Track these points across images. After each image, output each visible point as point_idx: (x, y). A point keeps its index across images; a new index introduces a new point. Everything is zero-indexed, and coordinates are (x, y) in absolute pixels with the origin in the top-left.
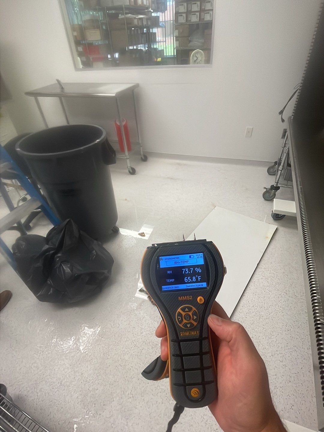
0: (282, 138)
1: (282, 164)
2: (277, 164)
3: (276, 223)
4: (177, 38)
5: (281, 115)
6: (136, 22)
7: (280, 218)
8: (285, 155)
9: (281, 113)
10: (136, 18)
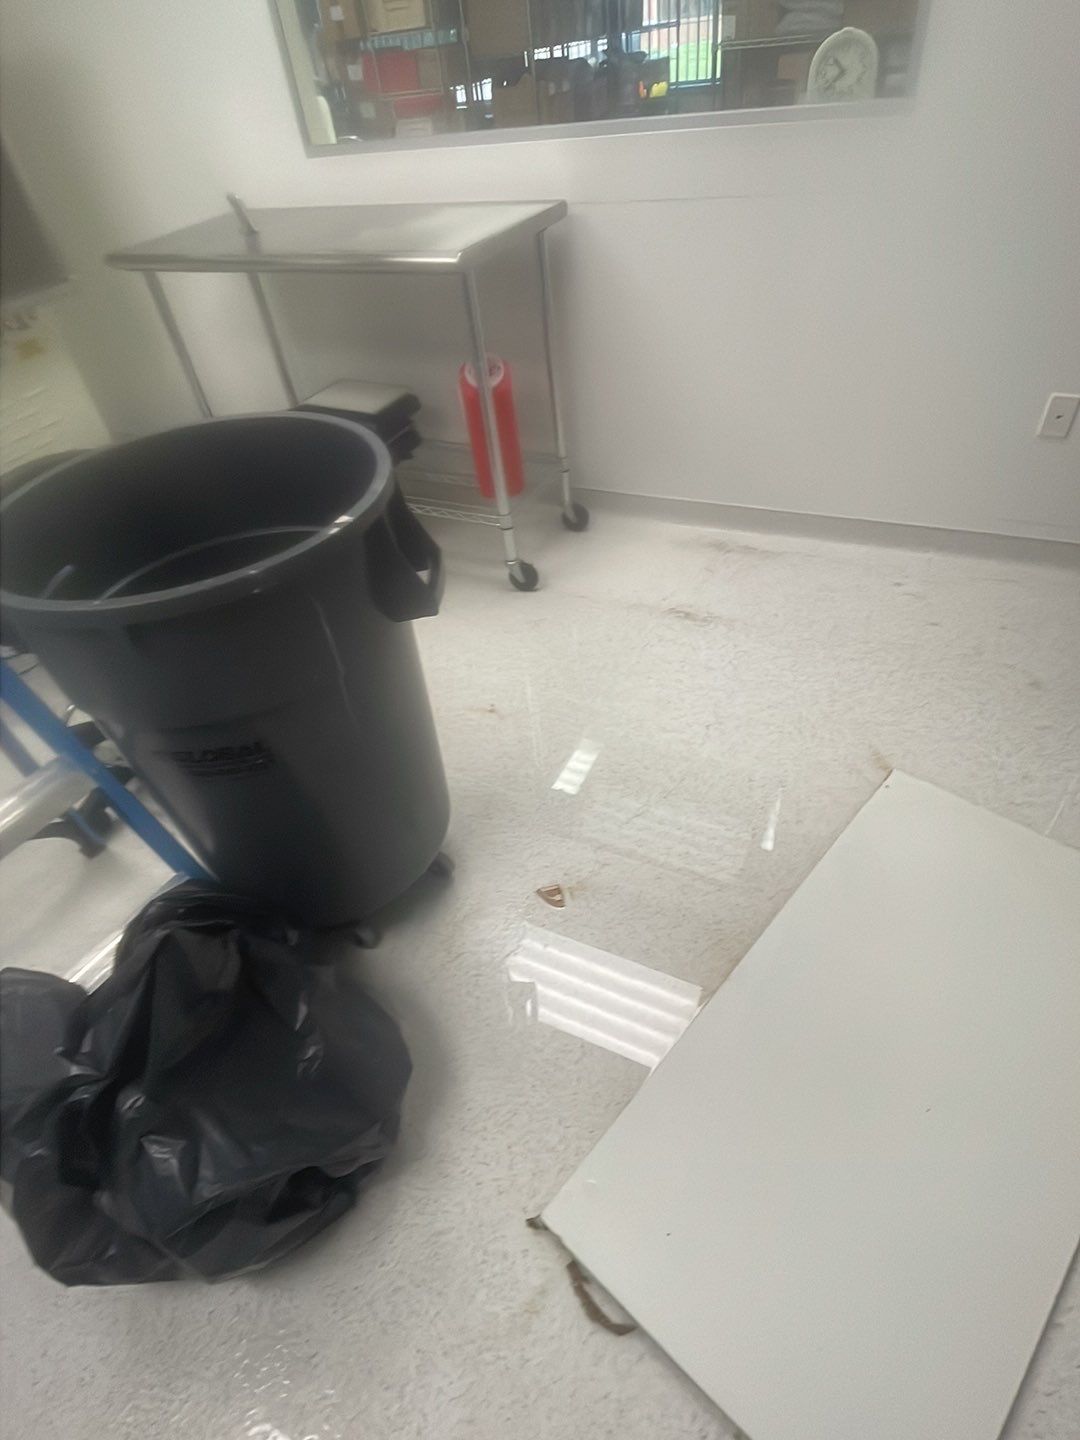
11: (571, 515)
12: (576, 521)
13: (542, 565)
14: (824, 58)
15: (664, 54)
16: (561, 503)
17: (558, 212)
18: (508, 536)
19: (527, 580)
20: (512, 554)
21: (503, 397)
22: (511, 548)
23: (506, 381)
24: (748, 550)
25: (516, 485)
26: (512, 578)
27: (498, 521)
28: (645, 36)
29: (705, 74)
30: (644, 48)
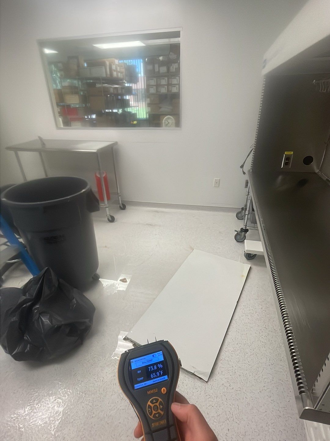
0: (245, 187)
1: (248, 209)
2: (243, 210)
3: (249, 262)
4: (149, 105)
5: (242, 168)
6: (112, 90)
7: (252, 258)
8: (249, 201)
9: (242, 167)
10: (112, 87)
11: (122, 206)
12: (123, 207)
13: (115, 217)
14: (165, 120)
15: (135, 112)
16: (119, 204)
17: (116, 143)
18: (107, 209)
19: (112, 220)
20: (108, 214)
21: (105, 179)
22: (108, 212)
23: (106, 175)
24: (163, 212)
25: (109, 198)
26: (108, 219)
27: (105, 206)
28: (131, 108)
29: (145, 117)
30: (131, 111)
